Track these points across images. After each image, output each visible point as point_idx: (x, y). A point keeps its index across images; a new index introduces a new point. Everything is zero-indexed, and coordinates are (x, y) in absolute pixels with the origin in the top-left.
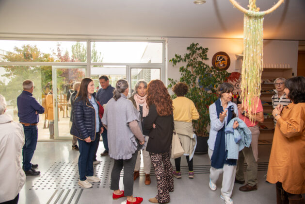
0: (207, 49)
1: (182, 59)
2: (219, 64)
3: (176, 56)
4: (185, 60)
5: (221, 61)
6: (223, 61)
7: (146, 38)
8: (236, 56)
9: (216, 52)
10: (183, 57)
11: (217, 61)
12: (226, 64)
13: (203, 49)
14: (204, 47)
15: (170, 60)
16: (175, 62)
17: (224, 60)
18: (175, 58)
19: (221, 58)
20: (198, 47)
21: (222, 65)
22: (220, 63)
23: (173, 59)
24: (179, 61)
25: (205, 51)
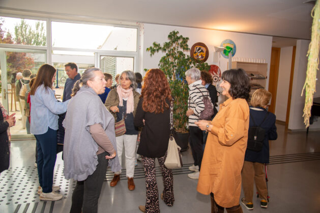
0: (187, 39)
1: (161, 48)
2: (198, 56)
3: (155, 44)
4: (165, 50)
5: (200, 52)
6: (201, 53)
7: (119, 22)
8: (216, 48)
9: (196, 43)
10: (162, 46)
11: (195, 53)
12: (205, 56)
13: (184, 39)
14: (184, 36)
15: (148, 49)
16: (153, 51)
17: (202, 51)
18: (153, 46)
19: (199, 49)
20: (179, 35)
21: (200, 57)
22: (198, 54)
23: (151, 48)
24: (158, 50)
25: (185, 40)
